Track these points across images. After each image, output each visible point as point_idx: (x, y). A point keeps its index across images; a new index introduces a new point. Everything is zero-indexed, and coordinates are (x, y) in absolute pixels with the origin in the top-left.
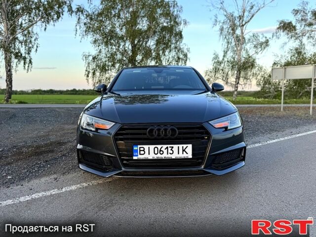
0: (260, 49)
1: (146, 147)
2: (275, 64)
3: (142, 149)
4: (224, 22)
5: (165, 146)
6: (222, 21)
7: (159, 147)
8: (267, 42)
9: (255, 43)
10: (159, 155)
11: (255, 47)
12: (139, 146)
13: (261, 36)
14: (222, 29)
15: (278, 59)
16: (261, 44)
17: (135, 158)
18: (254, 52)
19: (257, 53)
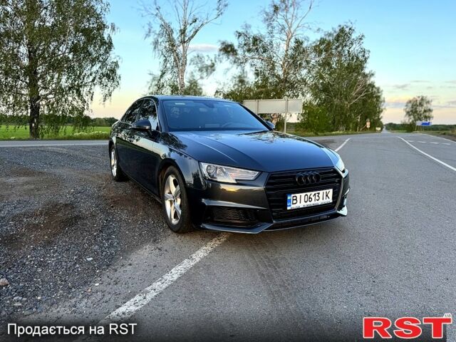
0: (205, 74)
1: (298, 195)
2: (217, 92)
3: (295, 198)
4: (159, 34)
5: (313, 193)
6: (157, 32)
7: (309, 194)
8: (213, 66)
9: (200, 65)
10: (308, 203)
11: (201, 70)
12: (293, 195)
13: (206, 58)
14: (156, 43)
15: (220, 87)
16: (207, 68)
17: (289, 208)
18: (199, 77)
19: (202, 78)
